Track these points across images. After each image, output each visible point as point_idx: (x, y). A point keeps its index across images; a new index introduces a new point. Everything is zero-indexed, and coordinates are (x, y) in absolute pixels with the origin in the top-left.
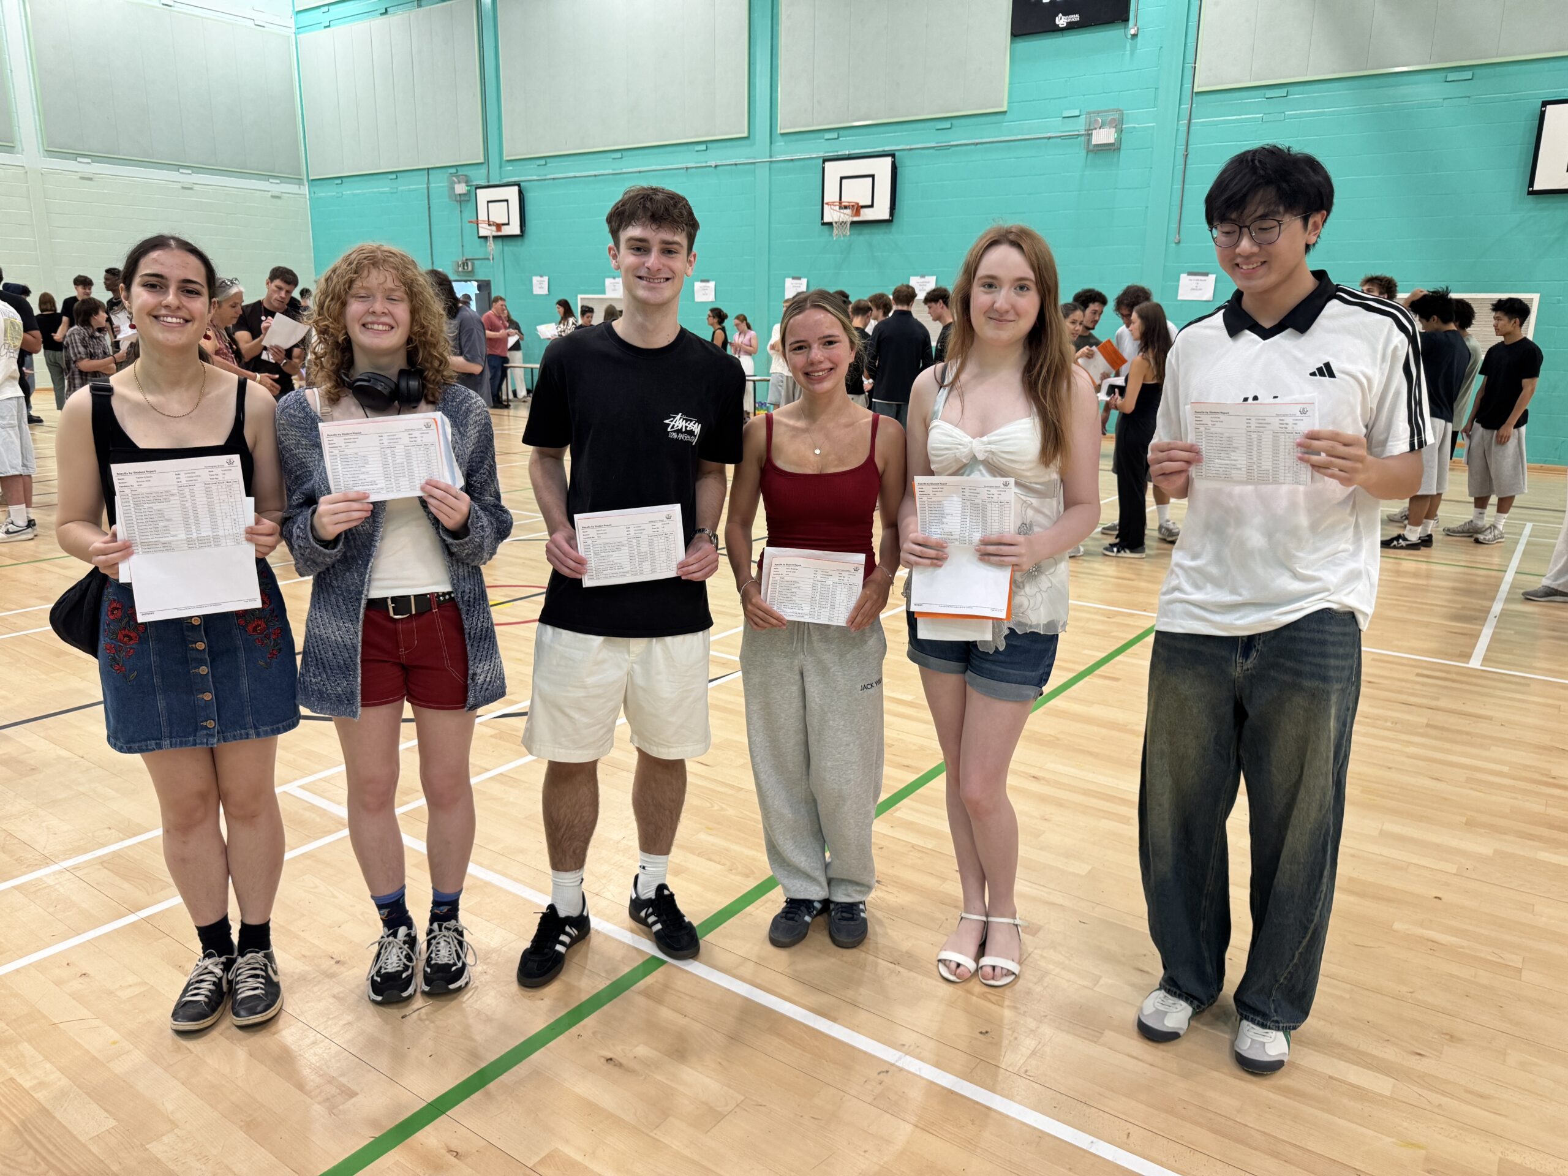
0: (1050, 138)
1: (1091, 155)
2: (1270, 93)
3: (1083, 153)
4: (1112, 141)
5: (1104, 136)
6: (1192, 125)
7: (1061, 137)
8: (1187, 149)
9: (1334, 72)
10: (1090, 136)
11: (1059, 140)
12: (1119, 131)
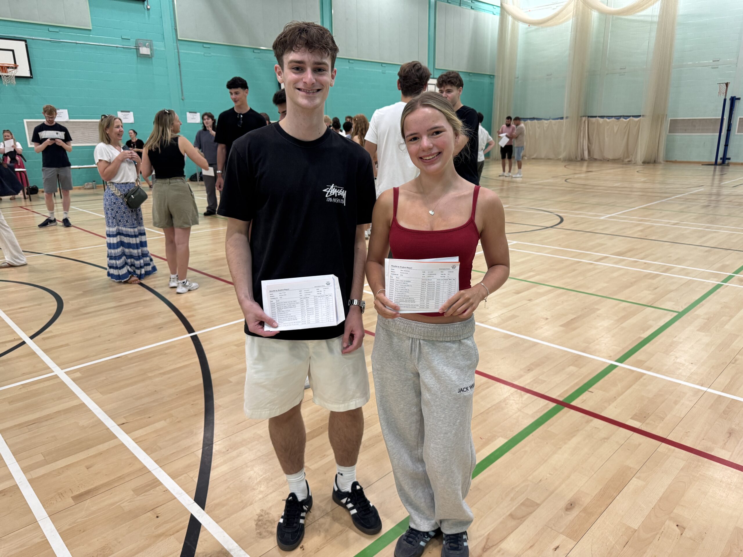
0: (118, 47)
1: (138, 58)
2: (205, 46)
4: (149, 54)
5: (144, 51)
6: (179, 52)
7: (123, 47)
8: (179, 62)
9: (224, 42)
10: (137, 50)
11: (122, 49)
12: (151, 50)
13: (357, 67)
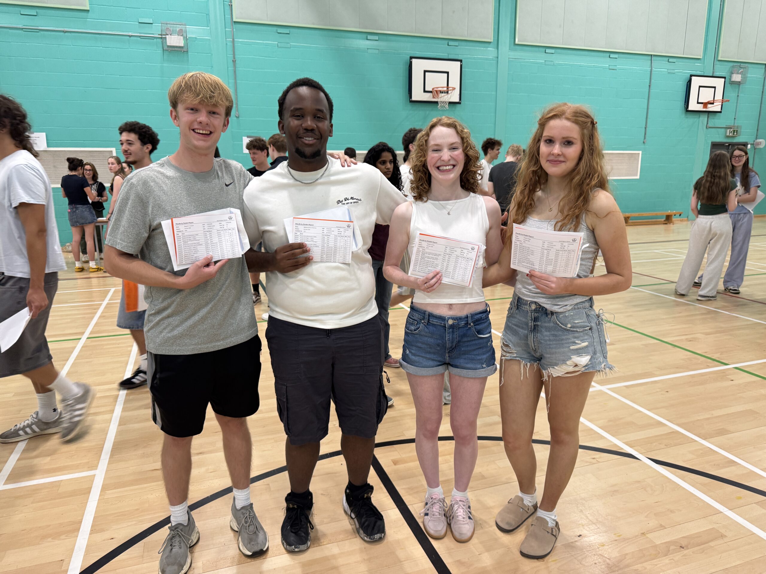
0: (130, 36)
1: (166, 53)
2: (280, 30)
3: (160, 51)
4: (182, 45)
5: (174, 40)
6: (235, 42)
7: (140, 36)
8: (234, 57)
9: (314, 24)
10: (163, 38)
11: (139, 39)
12: (186, 39)
13: (560, 60)
